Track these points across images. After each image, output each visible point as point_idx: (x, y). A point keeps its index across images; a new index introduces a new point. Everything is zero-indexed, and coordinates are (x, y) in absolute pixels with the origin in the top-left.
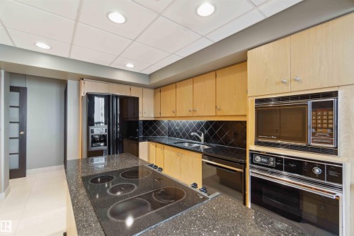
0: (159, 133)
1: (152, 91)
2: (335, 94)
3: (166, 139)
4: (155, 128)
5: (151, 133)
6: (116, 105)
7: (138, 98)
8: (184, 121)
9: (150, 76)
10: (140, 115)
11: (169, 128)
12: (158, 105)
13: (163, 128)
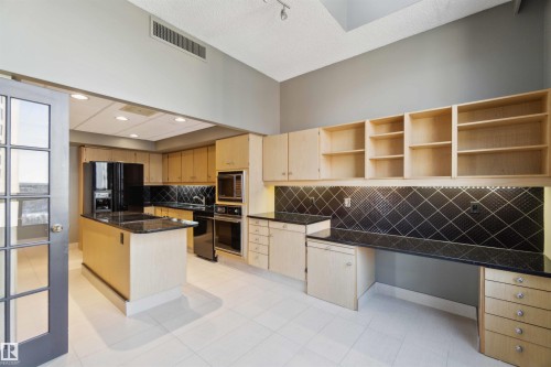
0: (168, 199)
1: (160, 157)
2: (242, 172)
3: (176, 204)
4: (164, 194)
5: (159, 199)
6: (120, 172)
7: (142, 166)
8: (192, 186)
9: (156, 143)
10: (145, 181)
11: (179, 194)
12: (166, 171)
13: (173, 194)
